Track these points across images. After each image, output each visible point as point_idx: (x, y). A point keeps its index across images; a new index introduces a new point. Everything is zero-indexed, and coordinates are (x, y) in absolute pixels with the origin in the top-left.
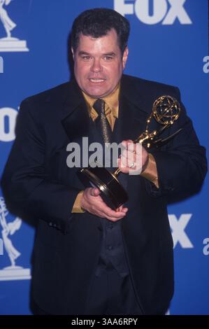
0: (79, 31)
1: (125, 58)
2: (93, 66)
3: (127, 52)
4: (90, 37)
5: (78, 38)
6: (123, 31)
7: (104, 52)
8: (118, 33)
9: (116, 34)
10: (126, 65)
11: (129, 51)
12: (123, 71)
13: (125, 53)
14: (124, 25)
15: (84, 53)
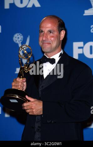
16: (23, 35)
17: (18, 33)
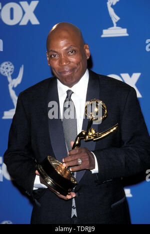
16: (14, 64)
17: (7, 61)
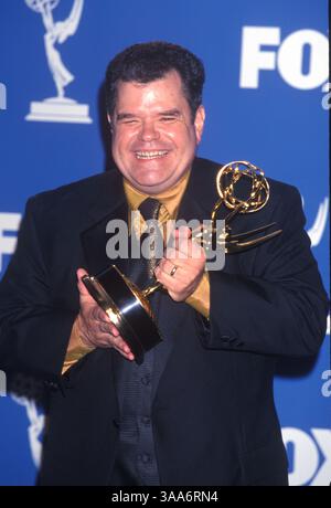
0: (117, 78)
1: (199, 124)
2: (143, 132)
3: (201, 115)
4: (134, 83)
5: (116, 90)
6: (192, 74)
7: (160, 109)
8: (183, 77)
9: (179, 80)
10: (202, 137)
11: (206, 112)
12: (197, 147)
13: (198, 115)
14: (193, 65)
15: (125, 116)
